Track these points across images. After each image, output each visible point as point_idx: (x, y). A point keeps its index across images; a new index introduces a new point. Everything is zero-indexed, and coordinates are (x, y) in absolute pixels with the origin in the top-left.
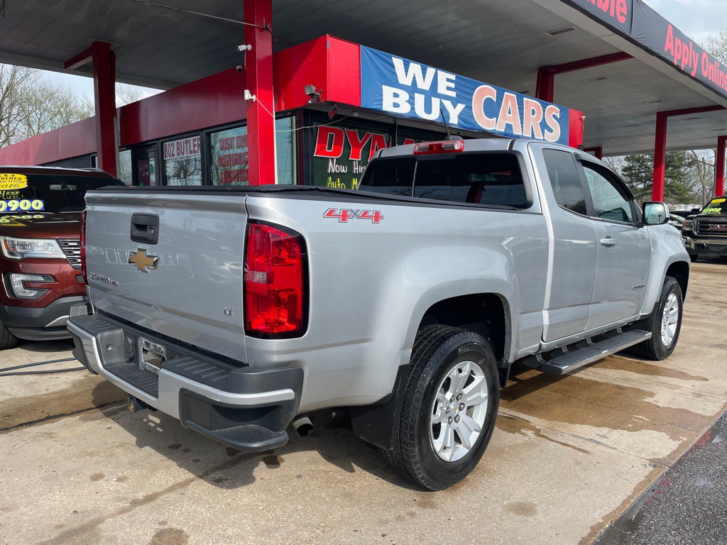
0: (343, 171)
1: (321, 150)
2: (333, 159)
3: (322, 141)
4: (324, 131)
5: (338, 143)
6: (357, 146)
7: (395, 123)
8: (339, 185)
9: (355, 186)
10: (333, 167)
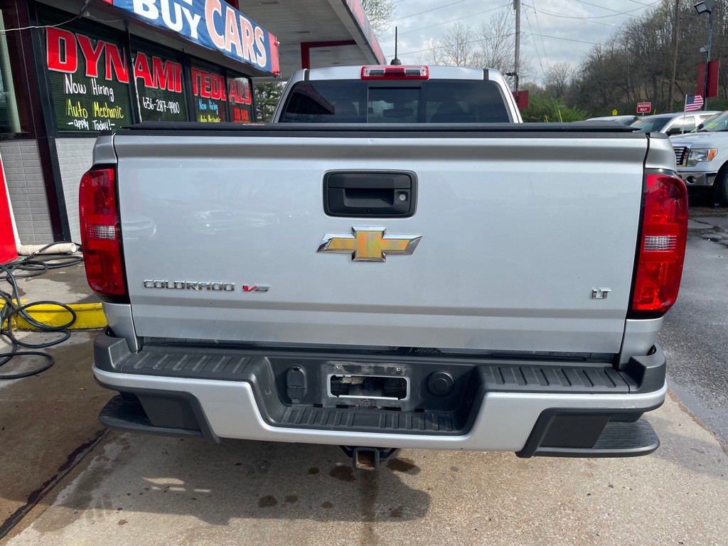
0: (82, 92)
1: (54, 62)
2: (68, 74)
3: (53, 50)
4: (54, 35)
5: (71, 54)
6: (93, 58)
7: (127, 31)
8: (80, 110)
9: (97, 112)
10: (70, 87)
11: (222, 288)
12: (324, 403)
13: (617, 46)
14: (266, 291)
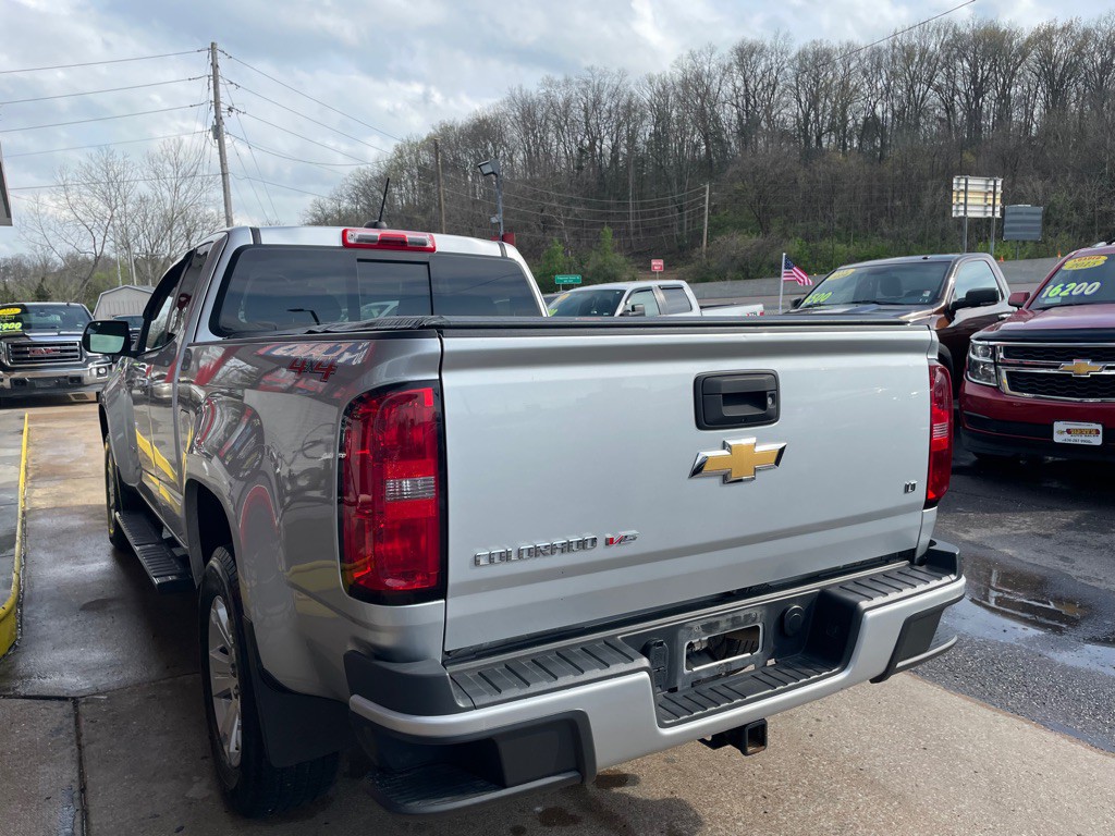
11: (582, 544)
12: (679, 684)
13: (345, 204)
14: (635, 539)
